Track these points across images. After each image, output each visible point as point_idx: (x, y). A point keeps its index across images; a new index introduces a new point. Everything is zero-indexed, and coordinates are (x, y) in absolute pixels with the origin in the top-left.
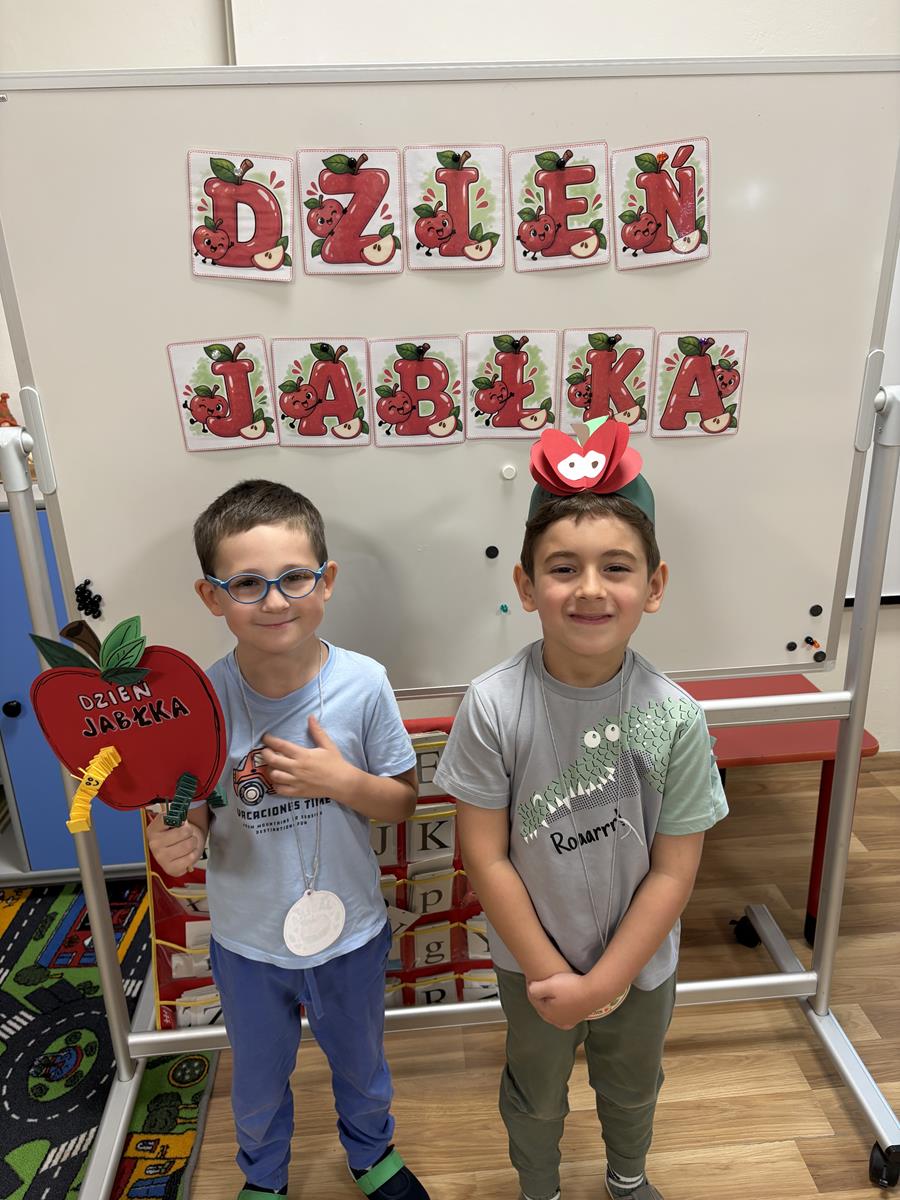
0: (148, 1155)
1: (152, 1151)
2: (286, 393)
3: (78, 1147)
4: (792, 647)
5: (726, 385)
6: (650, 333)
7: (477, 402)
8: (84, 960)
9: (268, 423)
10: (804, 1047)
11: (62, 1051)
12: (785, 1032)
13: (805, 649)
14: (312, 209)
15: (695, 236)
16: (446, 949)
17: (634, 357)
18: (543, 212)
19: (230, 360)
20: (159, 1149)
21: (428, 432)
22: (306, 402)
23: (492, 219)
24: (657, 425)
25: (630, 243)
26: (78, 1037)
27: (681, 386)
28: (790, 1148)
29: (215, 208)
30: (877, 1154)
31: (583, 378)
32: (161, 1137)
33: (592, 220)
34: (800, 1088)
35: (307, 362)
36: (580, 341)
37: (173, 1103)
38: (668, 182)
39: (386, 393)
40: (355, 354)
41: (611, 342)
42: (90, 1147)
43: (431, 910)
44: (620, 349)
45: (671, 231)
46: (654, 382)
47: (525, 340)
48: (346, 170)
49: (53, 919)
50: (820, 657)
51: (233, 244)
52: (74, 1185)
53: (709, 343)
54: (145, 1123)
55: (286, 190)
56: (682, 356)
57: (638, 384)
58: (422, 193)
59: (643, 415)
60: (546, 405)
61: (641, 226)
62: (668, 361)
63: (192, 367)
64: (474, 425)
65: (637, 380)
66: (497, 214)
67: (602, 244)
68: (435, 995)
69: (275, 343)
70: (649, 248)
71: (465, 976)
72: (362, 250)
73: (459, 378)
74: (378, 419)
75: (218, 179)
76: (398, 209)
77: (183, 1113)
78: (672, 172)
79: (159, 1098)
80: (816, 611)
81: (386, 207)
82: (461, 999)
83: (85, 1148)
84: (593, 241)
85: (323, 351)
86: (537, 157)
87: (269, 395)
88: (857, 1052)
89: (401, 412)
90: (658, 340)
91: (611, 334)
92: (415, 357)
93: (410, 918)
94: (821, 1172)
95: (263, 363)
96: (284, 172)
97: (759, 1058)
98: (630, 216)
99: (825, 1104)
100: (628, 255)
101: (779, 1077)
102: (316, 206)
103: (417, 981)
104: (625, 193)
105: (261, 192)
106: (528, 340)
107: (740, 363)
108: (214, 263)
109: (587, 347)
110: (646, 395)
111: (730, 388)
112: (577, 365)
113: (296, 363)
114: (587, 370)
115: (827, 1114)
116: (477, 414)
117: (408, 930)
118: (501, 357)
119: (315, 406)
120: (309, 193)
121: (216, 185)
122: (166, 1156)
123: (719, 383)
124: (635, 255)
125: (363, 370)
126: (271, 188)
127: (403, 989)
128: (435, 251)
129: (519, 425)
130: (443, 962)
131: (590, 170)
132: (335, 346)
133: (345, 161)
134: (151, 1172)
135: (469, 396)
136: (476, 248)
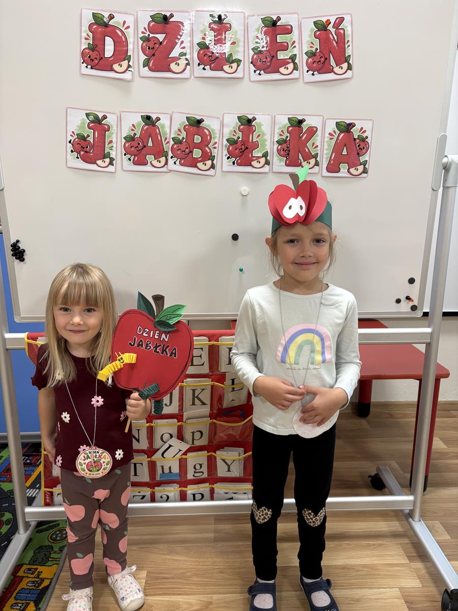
0: (29, 575)
1: (32, 574)
2: (127, 141)
4: (398, 301)
5: (362, 149)
6: (321, 118)
7: (229, 151)
9: (112, 160)
10: (406, 541)
12: (397, 533)
13: (405, 303)
14: (144, 41)
15: (345, 66)
16: (205, 469)
17: (312, 131)
18: (265, 49)
19: (98, 123)
20: (36, 573)
21: (196, 166)
22: (137, 147)
23: (238, 51)
24: (324, 170)
25: (310, 68)
26: (3, 515)
27: (337, 149)
28: (396, 592)
29: (93, 39)
30: (446, 595)
31: (285, 141)
32: (39, 567)
33: (290, 54)
34: (403, 562)
35: (139, 125)
36: (283, 121)
37: (48, 550)
38: (331, 36)
39: (177, 142)
40: (164, 122)
41: (301, 122)
43: (197, 443)
44: (305, 126)
45: (333, 63)
46: (323, 146)
47: (254, 119)
48: (163, 22)
49: (1, 459)
50: (414, 308)
51: (102, 58)
53: (351, 125)
54: (31, 559)
56: (338, 132)
57: (314, 146)
58: (201, 35)
59: (317, 164)
60: (265, 155)
61: (317, 59)
62: (330, 134)
63: (77, 123)
64: (226, 164)
65: (313, 144)
66: (241, 49)
67: (296, 68)
68: (198, 497)
69: (123, 115)
70: (321, 71)
71: (215, 486)
72: (169, 65)
75: (96, 23)
76: (189, 43)
77: (53, 556)
78: (333, 31)
79: (41, 547)
80: (412, 281)
81: (182, 42)
82: (212, 499)
84: (291, 66)
85: (147, 119)
86: (262, 19)
88: (439, 545)
89: (184, 153)
90: (325, 123)
91: (300, 118)
93: (185, 447)
94: (413, 606)
95: (115, 126)
96: (130, 21)
97: (380, 545)
98: (311, 53)
99: (417, 571)
100: (309, 75)
101: (391, 555)
102: (146, 40)
103: (188, 486)
104: (308, 41)
105: (118, 31)
106: (256, 119)
107: (369, 138)
108: (92, 68)
109: (287, 124)
110: (319, 152)
111: (364, 151)
112: (282, 134)
113: (133, 125)
114: (287, 137)
115: (418, 576)
116: (228, 158)
117: (183, 454)
118: (242, 127)
119: (142, 149)
120: (143, 33)
121: (95, 27)
122: (40, 577)
123: (358, 148)
124: (313, 74)
125: (167, 130)
126: (123, 29)
127: (180, 491)
128: (208, 67)
129: (251, 165)
130: (203, 477)
131: (290, 27)
132: (154, 117)
133: (162, 17)
134: (30, 585)
135: (224, 148)
136: (229, 67)
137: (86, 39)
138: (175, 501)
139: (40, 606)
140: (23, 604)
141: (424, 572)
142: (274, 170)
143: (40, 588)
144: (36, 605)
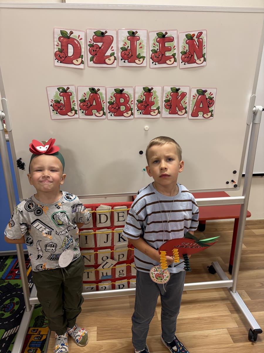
1: (36, 332)
2: (81, 102)
3: (14, 331)
4: (227, 183)
5: (210, 104)
6: (188, 88)
7: (138, 107)
8: (15, 277)
9: (76, 111)
10: (229, 302)
11: (9, 303)
12: (224, 298)
13: (231, 183)
14: (90, 47)
15: (202, 59)
16: (125, 272)
17: (184, 95)
18: (158, 50)
19: (65, 92)
20: (38, 332)
21: (123, 115)
22: (87, 105)
23: (143, 52)
24: (190, 115)
25: (183, 61)
26: (14, 299)
27: (197, 104)
28: (225, 331)
29: (61, 46)
30: (251, 332)
31: (169, 101)
32: (39, 328)
33: (172, 53)
34: (228, 314)
35: (88, 93)
36: (168, 89)
37: (42, 319)
38: (195, 43)
39: (111, 103)
40: (102, 91)
41: (177, 90)
42: (17, 331)
43: (121, 260)
44: (180, 92)
45: (196, 58)
46: (189, 102)
47: (152, 89)
49: (6, 266)
50: (235, 186)
51: (66, 57)
52: (12, 342)
53: (205, 91)
54: (34, 324)
55: (83, 41)
56: (198, 95)
57: (185, 103)
58: (123, 43)
59: (186, 112)
60: (158, 108)
61: (187, 56)
62: (194, 96)
63: (54, 94)
64: (137, 114)
65: (184, 102)
66: (145, 51)
67: (175, 61)
68: (121, 286)
69: (78, 87)
70: (189, 62)
71: (130, 280)
72: (105, 60)
73: (133, 99)
74: (108, 111)
75: (63, 37)
76: (116, 47)
77: (45, 322)
78: (196, 40)
79: (38, 317)
80: (235, 172)
81: (112, 47)
82: (129, 287)
83: (16, 332)
84: (173, 60)
85: (92, 90)
86: (157, 33)
87: (76, 103)
88: (245, 304)
89: (115, 109)
90: (191, 90)
91: (177, 88)
92: (120, 92)
93: (115, 262)
94: (234, 338)
95: (75, 93)
96: (82, 36)
97: (216, 305)
98: (184, 52)
99: (235, 318)
100: (183, 64)
101: (222, 311)
102: (91, 46)
103: (116, 282)
104: (182, 46)
105: (75, 41)
106: (153, 89)
107: (214, 98)
108: (61, 62)
109: (170, 91)
110: (187, 106)
111: (211, 105)
112: (167, 96)
113: (85, 93)
114: (170, 98)
115: (236, 321)
116: (138, 110)
117: (114, 266)
118: (145, 93)
119: (90, 107)
120: (90, 42)
121: (62, 39)
122: (40, 334)
123: (208, 103)
124: (185, 64)
125: (104, 96)
126: (78, 40)
127: (112, 284)
128: (126, 61)
129: (150, 114)
130: (124, 276)
131: (172, 38)
132: (96, 89)
133: (100, 33)
134: (36, 339)
135: (135, 105)
136: (139, 61)
137: (57, 46)
138: (109, 289)
139: (43, 350)
140: (34, 349)
141: (238, 319)
142: (163, 116)
143: (42, 340)
144: (41, 350)
